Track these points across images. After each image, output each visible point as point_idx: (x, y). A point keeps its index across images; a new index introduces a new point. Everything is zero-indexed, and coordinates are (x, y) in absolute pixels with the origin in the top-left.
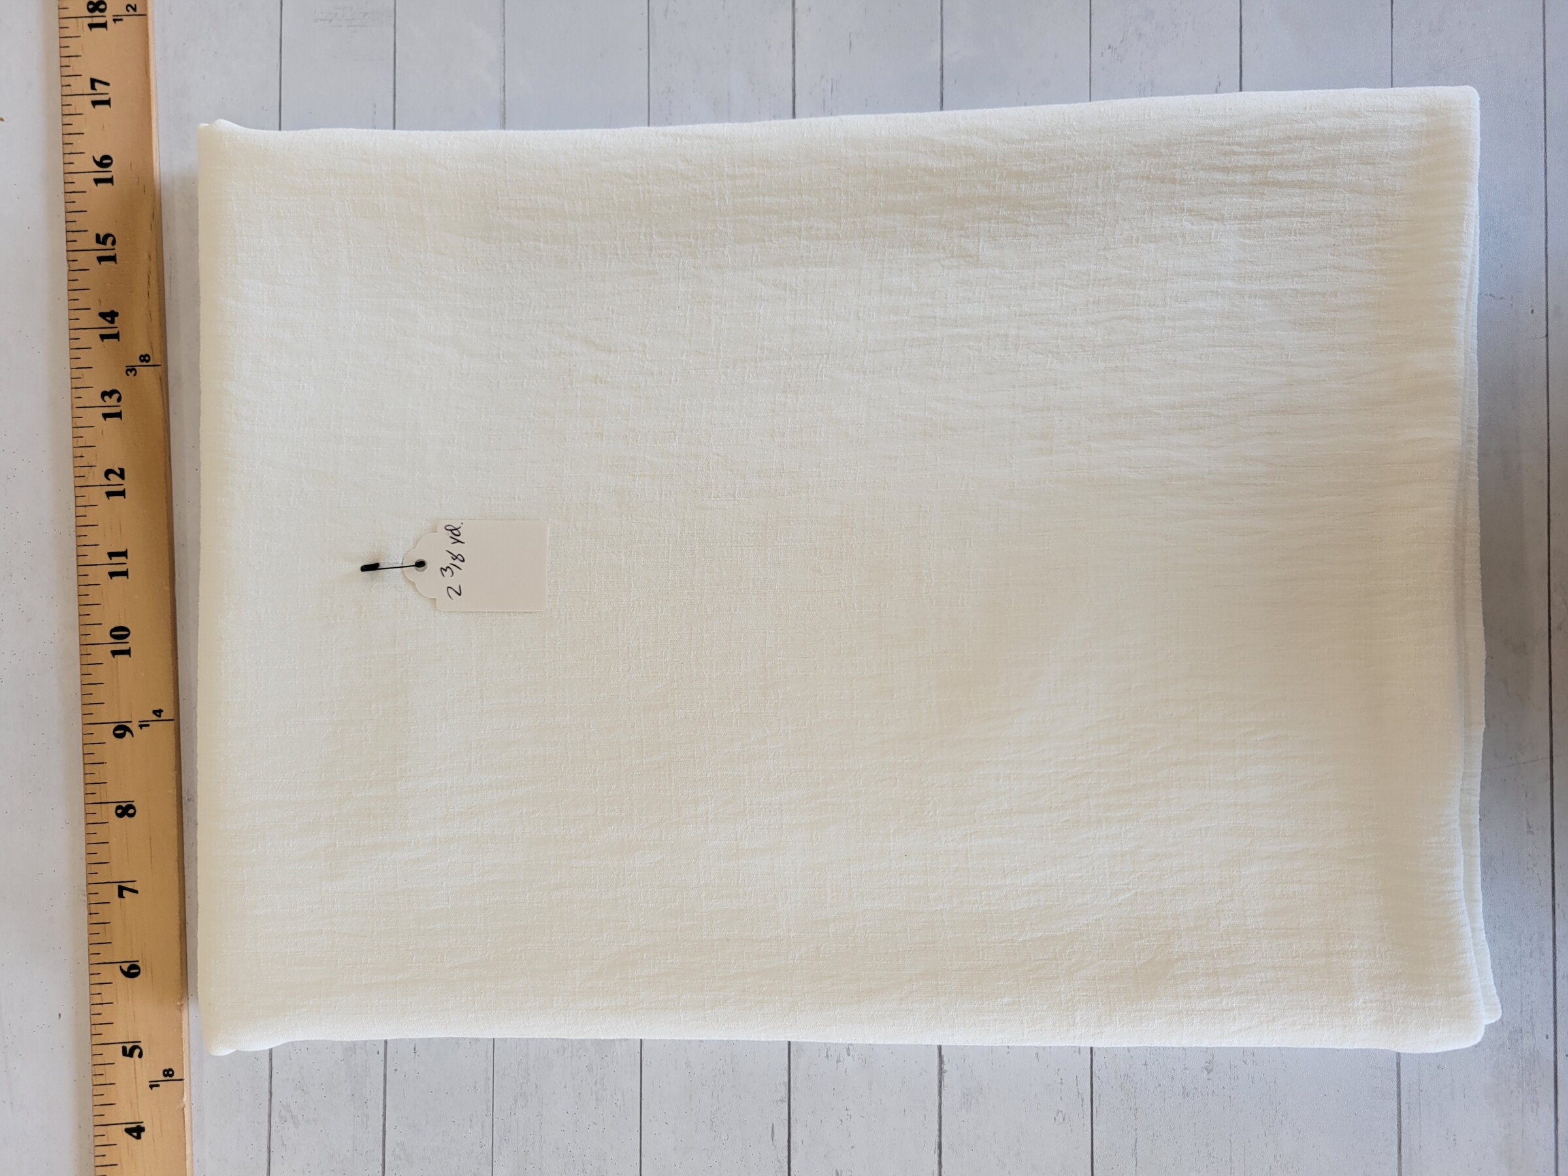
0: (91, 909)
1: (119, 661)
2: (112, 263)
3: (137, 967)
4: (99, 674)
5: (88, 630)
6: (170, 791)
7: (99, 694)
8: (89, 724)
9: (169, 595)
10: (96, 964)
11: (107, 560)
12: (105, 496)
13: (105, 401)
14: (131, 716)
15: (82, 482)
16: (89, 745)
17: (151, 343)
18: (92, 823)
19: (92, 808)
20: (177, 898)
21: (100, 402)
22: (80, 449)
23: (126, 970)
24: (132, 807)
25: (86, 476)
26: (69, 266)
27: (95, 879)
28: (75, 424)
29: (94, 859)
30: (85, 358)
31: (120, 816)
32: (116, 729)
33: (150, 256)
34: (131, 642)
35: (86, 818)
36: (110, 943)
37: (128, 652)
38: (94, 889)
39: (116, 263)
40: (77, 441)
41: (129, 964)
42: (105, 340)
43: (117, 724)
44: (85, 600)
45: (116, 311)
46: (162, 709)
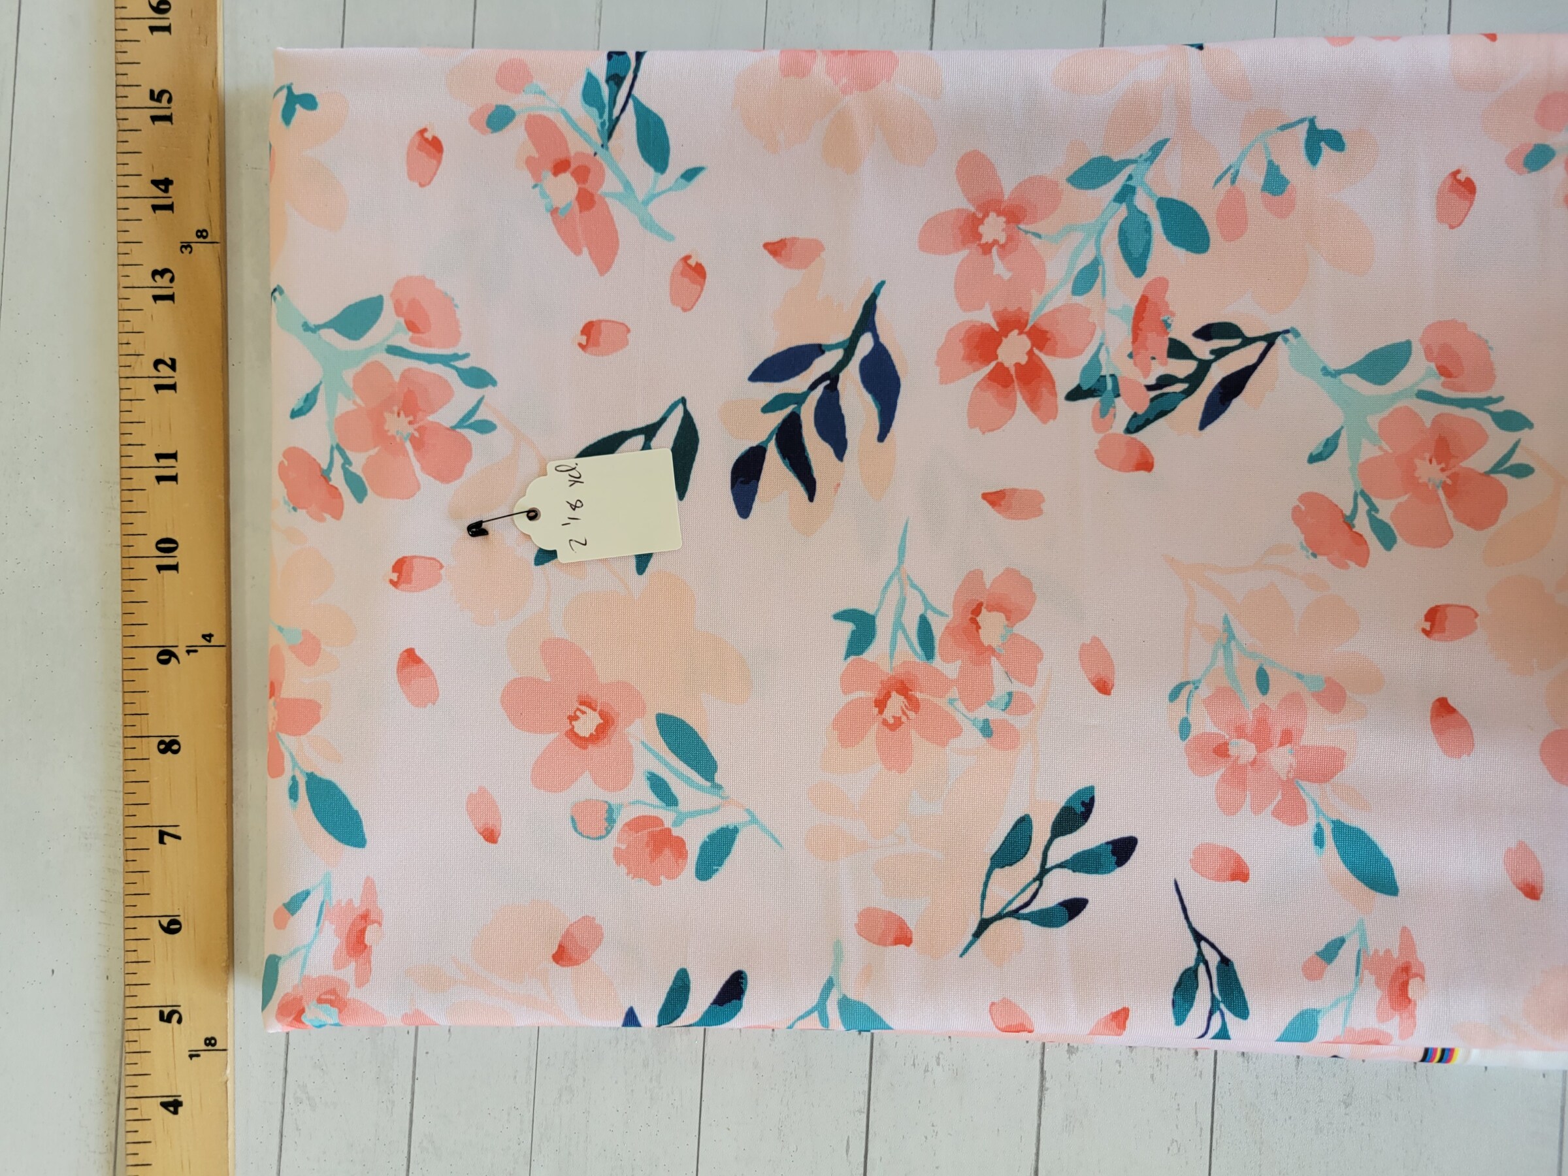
0: (128, 855)
1: (165, 576)
3: (178, 923)
4: (143, 591)
5: (131, 540)
6: (220, 726)
7: (142, 613)
8: (130, 647)
9: (223, 504)
10: (132, 917)
11: (154, 462)
12: (153, 389)
13: (155, 281)
14: (178, 639)
15: (127, 372)
16: (130, 671)
17: (210, 217)
18: (130, 760)
19: (131, 742)
20: (224, 846)
21: (151, 283)
22: (127, 335)
23: (165, 924)
24: (176, 742)
25: (133, 365)
26: (118, 125)
27: (132, 821)
28: (122, 305)
29: (132, 799)
31: (163, 752)
32: (161, 654)
33: (210, 118)
34: (179, 556)
35: (124, 753)
36: (148, 894)
37: (175, 567)
38: (132, 832)
39: (172, 124)
40: (123, 325)
41: (168, 919)
42: (157, 211)
43: (162, 649)
44: (129, 507)
45: (170, 179)
46: (212, 633)
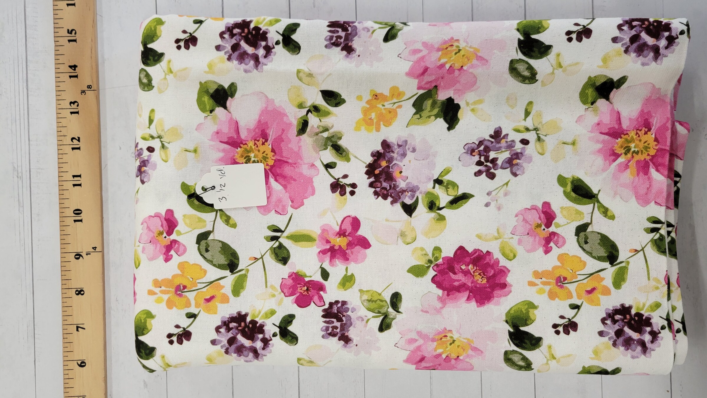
2: (74, 43)
30: (63, 86)
